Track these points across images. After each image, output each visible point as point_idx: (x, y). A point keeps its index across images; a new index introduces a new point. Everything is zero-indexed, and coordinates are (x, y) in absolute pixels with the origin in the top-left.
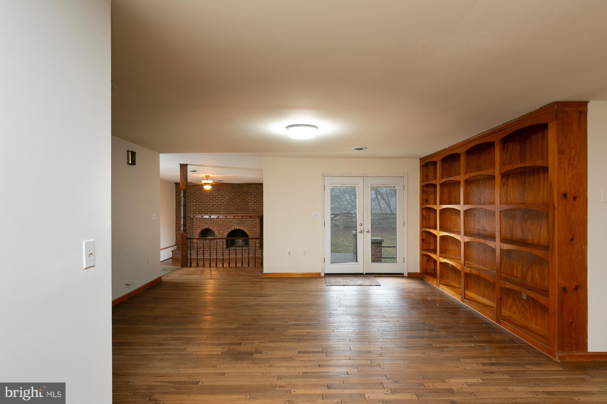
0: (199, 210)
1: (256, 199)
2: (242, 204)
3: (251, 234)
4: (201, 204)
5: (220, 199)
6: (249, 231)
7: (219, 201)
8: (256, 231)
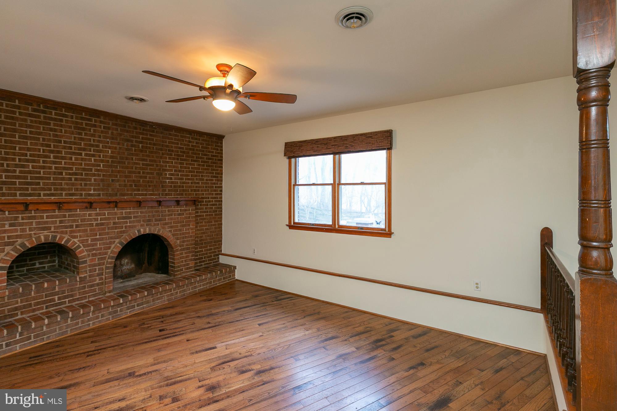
1: (180, 163)
3: (178, 241)
5: (86, 155)
6: (173, 235)
8: (189, 233)
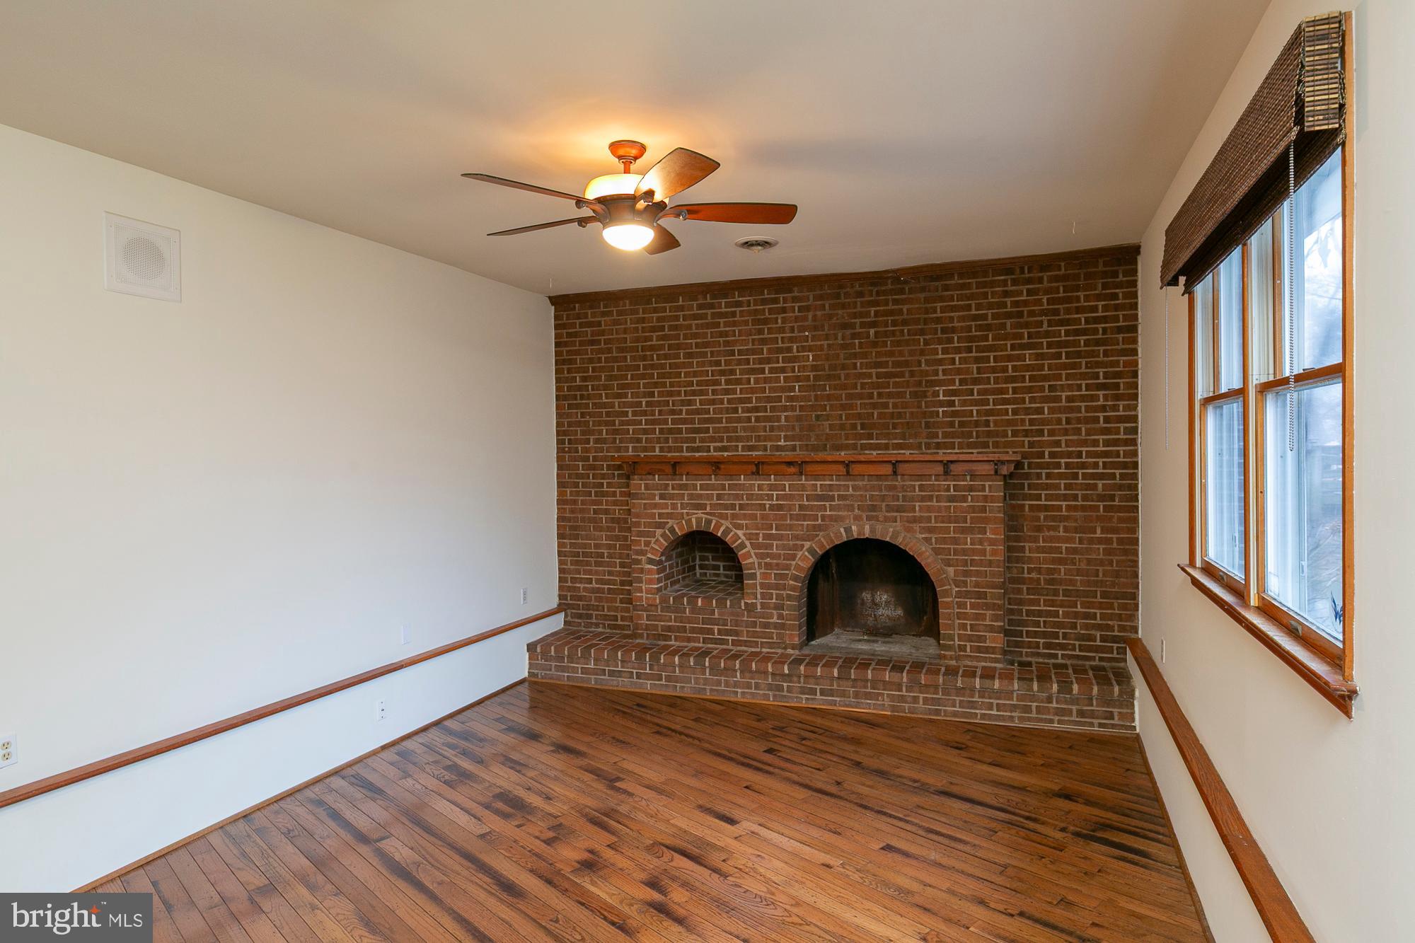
0: (661, 431)
1: (977, 360)
2: (890, 395)
3: (951, 570)
4: (671, 399)
5: (771, 370)
6: (937, 552)
7: (766, 380)
8: (983, 552)
